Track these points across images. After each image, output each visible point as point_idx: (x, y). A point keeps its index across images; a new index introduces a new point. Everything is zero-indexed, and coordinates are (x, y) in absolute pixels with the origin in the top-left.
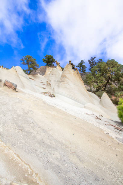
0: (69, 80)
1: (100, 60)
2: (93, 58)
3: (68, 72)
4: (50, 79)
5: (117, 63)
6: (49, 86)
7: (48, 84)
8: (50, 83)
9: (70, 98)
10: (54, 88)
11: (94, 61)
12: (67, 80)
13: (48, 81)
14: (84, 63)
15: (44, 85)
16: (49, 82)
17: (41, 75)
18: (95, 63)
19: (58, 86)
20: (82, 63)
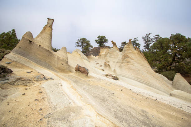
0: (133, 61)
1: (156, 35)
2: (148, 34)
3: (131, 52)
4: (109, 60)
5: (185, 37)
6: (108, 68)
7: (107, 65)
8: (109, 65)
9: (138, 81)
10: (114, 70)
11: (150, 37)
12: (131, 60)
13: (106, 62)
14: (138, 40)
15: (101, 66)
16: (108, 63)
17: (94, 55)
18: (150, 39)
19: (120, 67)
20: (136, 41)
